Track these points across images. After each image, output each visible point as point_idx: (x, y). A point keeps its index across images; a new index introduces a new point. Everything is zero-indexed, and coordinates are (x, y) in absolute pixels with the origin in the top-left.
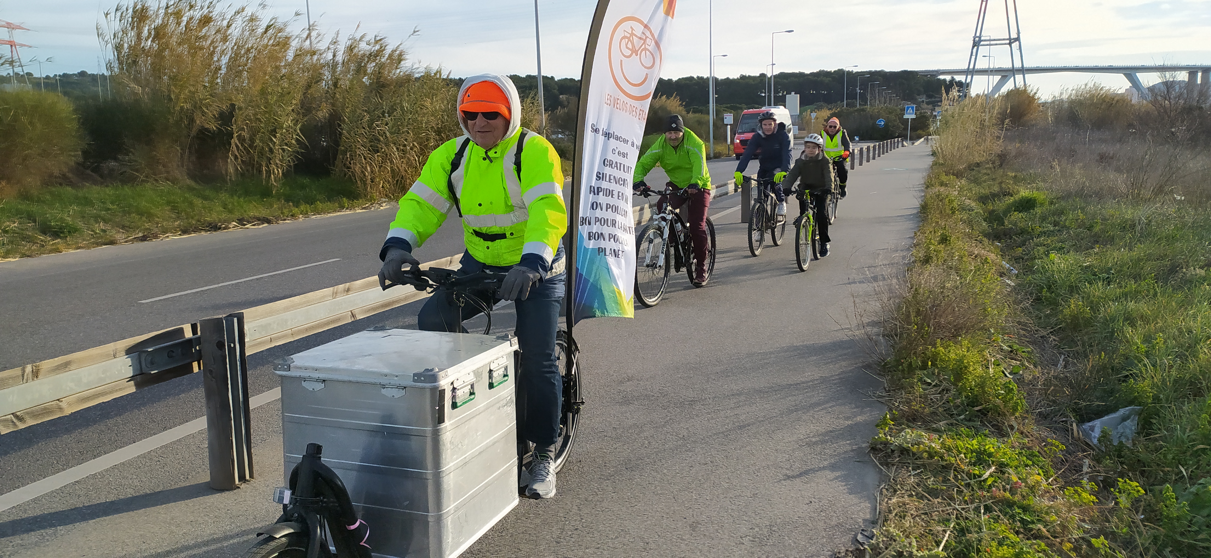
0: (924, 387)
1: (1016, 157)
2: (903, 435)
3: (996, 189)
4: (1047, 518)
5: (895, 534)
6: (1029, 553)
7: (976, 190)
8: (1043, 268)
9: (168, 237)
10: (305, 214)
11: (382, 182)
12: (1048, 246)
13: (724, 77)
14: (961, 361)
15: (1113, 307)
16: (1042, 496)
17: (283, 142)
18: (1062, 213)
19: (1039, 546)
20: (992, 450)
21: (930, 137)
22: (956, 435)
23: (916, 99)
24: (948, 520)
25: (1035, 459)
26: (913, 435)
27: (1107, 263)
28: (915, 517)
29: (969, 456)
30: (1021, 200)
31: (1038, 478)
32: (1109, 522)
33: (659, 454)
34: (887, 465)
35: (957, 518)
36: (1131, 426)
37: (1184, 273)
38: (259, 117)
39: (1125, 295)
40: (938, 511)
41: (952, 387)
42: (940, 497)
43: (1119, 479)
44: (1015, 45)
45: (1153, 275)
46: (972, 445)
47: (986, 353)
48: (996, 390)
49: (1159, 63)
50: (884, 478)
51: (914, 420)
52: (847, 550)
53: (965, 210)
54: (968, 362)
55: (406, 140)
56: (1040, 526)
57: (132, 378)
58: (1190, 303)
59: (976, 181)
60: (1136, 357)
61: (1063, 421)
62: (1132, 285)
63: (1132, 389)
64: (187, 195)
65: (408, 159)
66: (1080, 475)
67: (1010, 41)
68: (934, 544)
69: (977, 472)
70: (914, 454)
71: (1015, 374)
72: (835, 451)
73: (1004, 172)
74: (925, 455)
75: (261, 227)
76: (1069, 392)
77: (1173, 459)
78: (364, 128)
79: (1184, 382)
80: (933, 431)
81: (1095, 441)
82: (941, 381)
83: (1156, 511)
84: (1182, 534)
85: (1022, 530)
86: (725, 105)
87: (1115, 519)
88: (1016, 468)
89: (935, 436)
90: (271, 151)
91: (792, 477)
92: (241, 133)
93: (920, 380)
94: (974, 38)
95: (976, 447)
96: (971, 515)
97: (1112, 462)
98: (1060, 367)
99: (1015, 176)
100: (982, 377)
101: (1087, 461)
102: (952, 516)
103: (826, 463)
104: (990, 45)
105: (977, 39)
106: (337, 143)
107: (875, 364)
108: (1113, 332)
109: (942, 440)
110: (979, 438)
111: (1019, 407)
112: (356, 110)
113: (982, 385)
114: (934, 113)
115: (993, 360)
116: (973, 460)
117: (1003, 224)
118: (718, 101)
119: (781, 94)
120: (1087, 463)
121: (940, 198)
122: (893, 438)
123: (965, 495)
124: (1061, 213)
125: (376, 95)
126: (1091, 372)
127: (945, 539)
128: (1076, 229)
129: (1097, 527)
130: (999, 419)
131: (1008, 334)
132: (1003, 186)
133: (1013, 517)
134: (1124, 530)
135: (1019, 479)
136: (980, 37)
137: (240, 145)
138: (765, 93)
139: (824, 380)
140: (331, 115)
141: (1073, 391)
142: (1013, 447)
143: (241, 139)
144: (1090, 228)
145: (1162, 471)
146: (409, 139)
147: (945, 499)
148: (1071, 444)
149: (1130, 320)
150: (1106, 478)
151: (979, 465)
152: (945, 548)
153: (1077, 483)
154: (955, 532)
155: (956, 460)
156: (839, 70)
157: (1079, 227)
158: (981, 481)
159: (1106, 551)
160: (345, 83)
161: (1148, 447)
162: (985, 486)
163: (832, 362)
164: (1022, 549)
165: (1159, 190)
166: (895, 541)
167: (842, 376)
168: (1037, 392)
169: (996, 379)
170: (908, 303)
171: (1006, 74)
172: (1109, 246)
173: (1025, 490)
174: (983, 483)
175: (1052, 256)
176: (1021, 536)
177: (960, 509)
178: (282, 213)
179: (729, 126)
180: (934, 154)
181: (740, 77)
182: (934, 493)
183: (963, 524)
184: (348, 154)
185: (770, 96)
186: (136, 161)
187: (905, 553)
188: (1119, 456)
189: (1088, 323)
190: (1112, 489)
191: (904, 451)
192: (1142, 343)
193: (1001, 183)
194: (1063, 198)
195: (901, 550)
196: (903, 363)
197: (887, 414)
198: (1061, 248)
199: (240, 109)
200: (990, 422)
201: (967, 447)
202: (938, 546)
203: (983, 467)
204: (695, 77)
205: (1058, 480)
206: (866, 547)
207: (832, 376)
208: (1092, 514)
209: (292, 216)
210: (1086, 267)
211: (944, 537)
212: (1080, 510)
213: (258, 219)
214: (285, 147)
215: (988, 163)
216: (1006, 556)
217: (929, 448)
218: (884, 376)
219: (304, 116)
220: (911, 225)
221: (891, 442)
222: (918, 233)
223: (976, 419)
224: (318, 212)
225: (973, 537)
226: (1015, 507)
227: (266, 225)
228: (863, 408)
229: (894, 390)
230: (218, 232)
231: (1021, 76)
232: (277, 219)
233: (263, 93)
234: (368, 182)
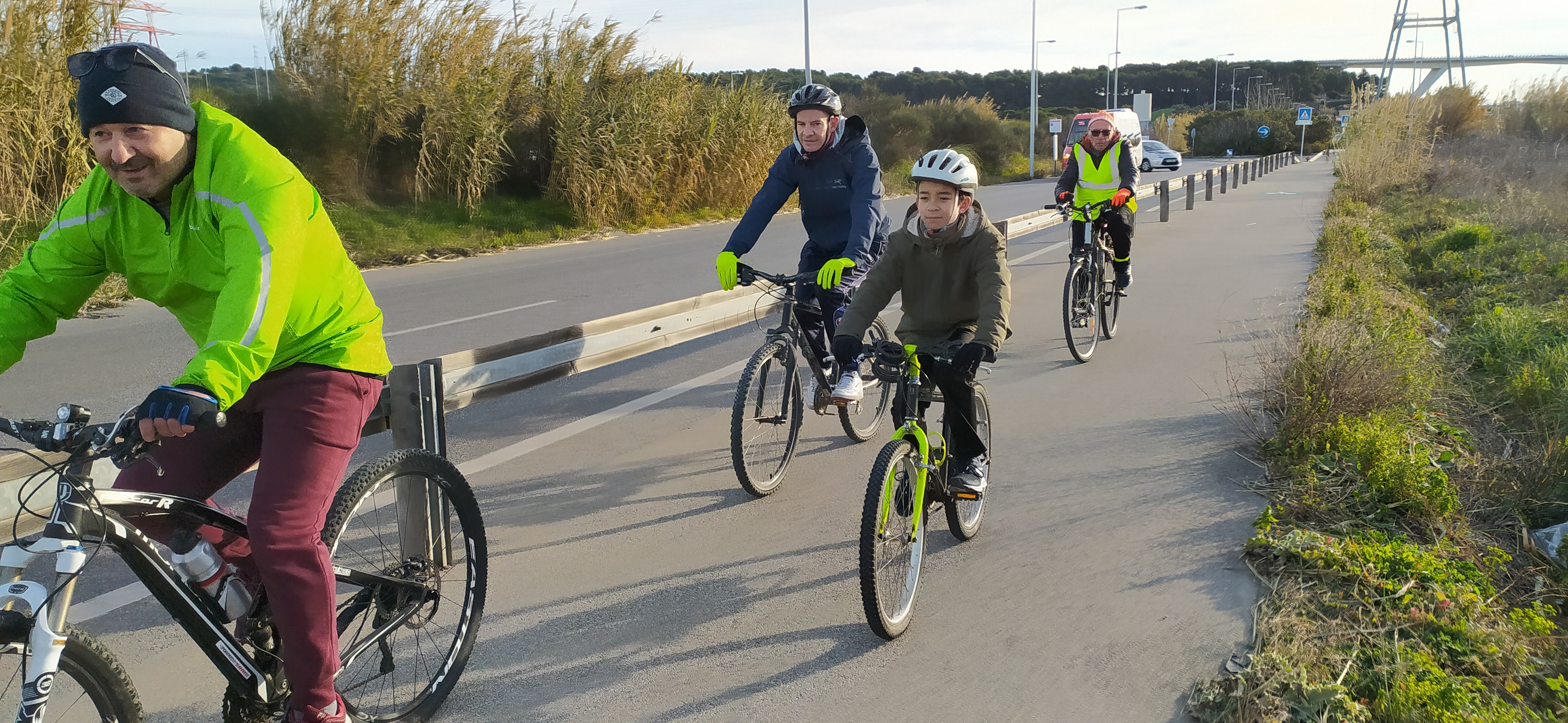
0: (1320, 476)
1: (1450, 178)
2: (1290, 537)
3: (1422, 220)
4: (1485, 649)
5: (1278, 662)
6: (1460, 691)
7: (1396, 222)
8: (1486, 325)
10: (510, 244)
11: (605, 205)
12: (1493, 295)
13: (1050, 71)
14: (1372, 443)
16: (1477, 620)
17: (482, 153)
18: (1514, 252)
19: (1474, 683)
20: (1412, 559)
21: (1331, 151)
22: (1364, 539)
23: (1312, 100)
24: (1350, 648)
25: (1469, 573)
26: (1304, 537)
28: (1305, 642)
29: (1379, 566)
30: (1456, 235)
31: (1473, 597)
34: (1268, 574)
35: (1362, 644)
38: (454, 121)
40: (1336, 635)
41: (1359, 477)
42: (1340, 618)
44: (1453, 27)
46: (1385, 552)
47: (1406, 434)
48: (1418, 482)
50: (1263, 591)
51: (1306, 518)
52: (1212, 681)
53: (1379, 247)
54: (1382, 445)
55: (636, 152)
56: (1475, 658)
59: (1395, 210)
61: (1508, 526)
64: (366, 220)
65: (640, 176)
66: (1532, 596)
67: (1445, 21)
68: (1329, 676)
69: (1390, 587)
70: (1305, 562)
71: (1444, 462)
72: (1197, 555)
73: (1433, 198)
74: (1321, 563)
75: (456, 260)
76: (1519, 488)
78: (584, 136)
80: (1331, 533)
81: (1553, 553)
82: (1343, 470)
85: (1449, 663)
86: (1050, 109)
88: (1443, 583)
89: (1333, 540)
90: (468, 164)
91: (1139, 586)
92: (431, 143)
93: (1315, 467)
94: (1396, 16)
95: (1391, 554)
98: (1506, 454)
99: (1450, 204)
100: (1399, 464)
101: (1540, 579)
102: (1355, 642)
103: (1185, 570)
104: (1417, 26)
105: (1399, 18)
106: (550, 155)
107: (1253, 446)
109: (1343, 544)
110: (1394, 543)
111: (1449, 505)
112: (573, 114)
113: (1399, 476)
114: (1338, 119)
115: (1415, 444)
116: (1385, 571)
117: (1431, 267)
118: (1041, 103)
119: (1126, 94)
120: (1541, 581)
121: (1345, 231)
123: (1373, 616)
124: (1512, 252)
125: (600, 94)
126: (1550, 461)
127: (1345, 671)
128: (1533, 274)
129: (1554, 663)
130: (1422, 520)
131: (1435, 410)
132: (1432, 216)
133: (1437, 646)
135: (1447, 596)
136: (1403, 15)
137: (430, 158)
138: (1105, 92)
139: (1182, 465)
140: (542, 119)
141: (1524, 487)
142: (1440, 556)
143: (431, 149)
144: (1552, 273)
146: (642, 151)
148: (1518, 556)
150: (1566, 601)
151: (1393, 578)
152: (1345, 682)
153: (1528, 605)
154: (1359, 662)
155: (1362, 571)
156: (1207, 60)
157: (1537, 271)
158: (1395, 599)
160: (559, 78)
162: (1400, 605)
163: (1193, 442)
164: (1450, 685)
167: (1207, 460)
168: (1474, 487)
169: (1420, 467)
170: (1299, 366)
171: (1438, 66)
173: (1455, 613)
174: (1397, 602)
175: (1499, 309)
176: (1448, 670)
177: (1366, 634)
178: (481, 243)
179: (1056, 136)
180: (1337, 173)
181: (1073, 71)
182: (1331, 612)
183: (1370, 652)
184: (563, 169)
185: (1112, 96)
187: (1291, 686)
189: (1547, 397)
191: (1291, 558)
193: (1429, 212)
194: (1514, 233)
195: (1285, 682)
196: (1292, 444)
197: (1268, 509)
198: (1510, 300)
199: (431, 111)
200: (1409, 524)
201: (1378, 555)
202: (1335, 679)
203: (1399, 581)
204: (1011, 71)
205: (1500, 601)
206: (1239, 676)
207: (1193, 460)
208: (1547, 646)
209: (493, 247)
210: (1546, 325)
211: (1343, 669)
212: (1530, 641)
213: (452, 251)
214: (486, 160)
215: (1411, 186)
216: (1428, 694)
217: (1326, 554)
218: (1265, 461)
219: (509, 121)
220: (1305, 266)
221: (1274, 545)
222: (1314, 277)
223: (1391, 519)
224: (525, 242)
225: (1383, 669)
226: (1442, 633)
227: (461, 258)
228: (1236, 501)
229: (1279, 480)
230: (405, 266)
231: (1460, 69)
232: (476, 250)
233: (459, 91)
234: (588, 205)
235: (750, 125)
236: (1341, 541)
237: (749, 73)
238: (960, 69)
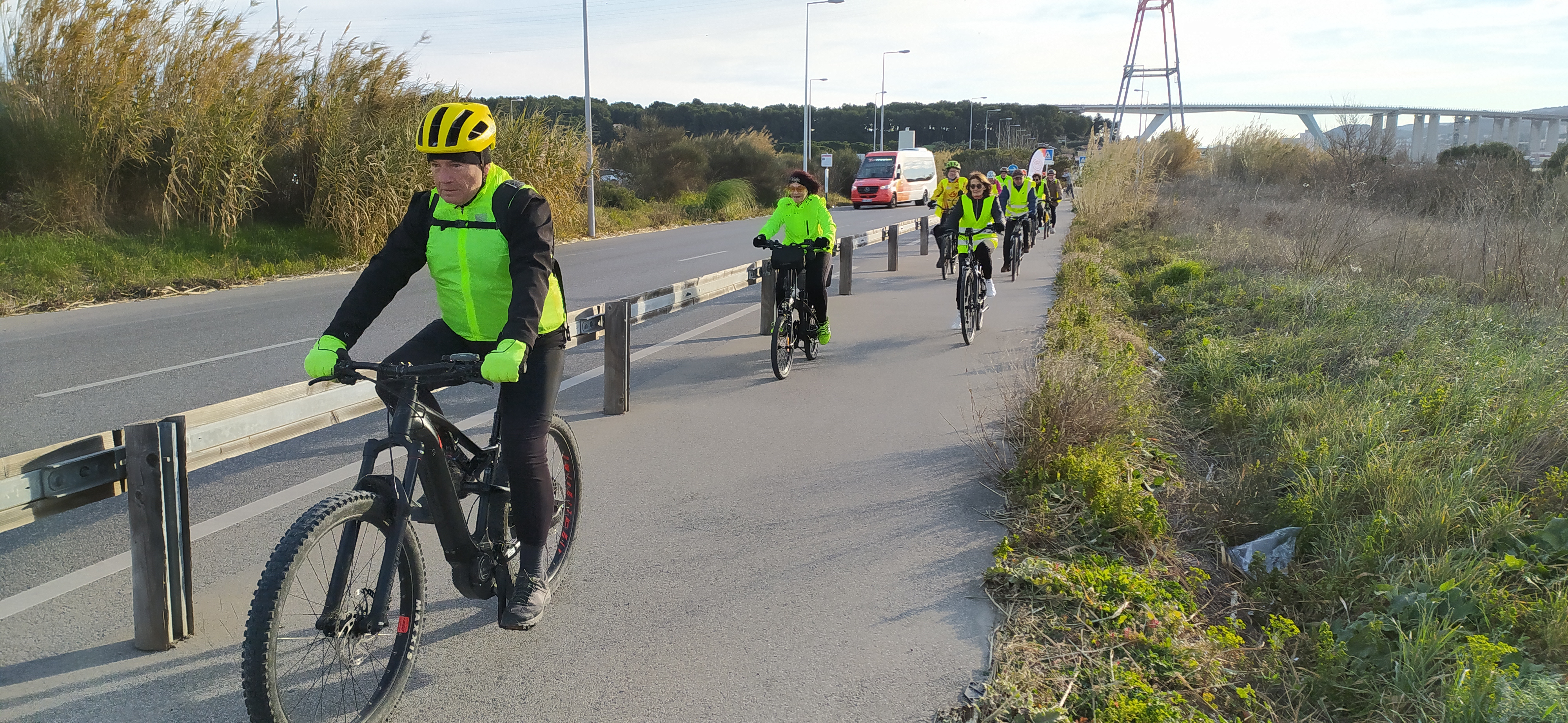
0: (1051, 504)
1: (1169, 216)
2: (1024, 565)
3: (1145, 256)
4: (1186, 663)
5: (1009, 688)
6: (1162, 707)
7: (1123, 256)
8: (1195, 355)
9: (77, 305)
10: (268, 275)
11: (375, 235)
12: (1201, 328)
13: (823, 106)
14: (1095, 472)
15: (1272, 405)
16: (1181, 636)
17: (239, 179)
18: (1220, 287)
19: (1175, 698)
20: (1126, 581)
22: (1086, 563)
23: (1055, 141)
24: (1072, 669)
25: (1175, 591)
26: (1036, 564)
27: (1268, 349)
28: (1033, 666)
29: (1099, 589)
30: (1172, 271)
31: (1178, 614)
32: (1257, 666)
33: (729, 593)
34: (1004, 602)
35: (1082, 666)
36: (1287, 550)
37: (1356, 364)
38: (206, 145)
39: (1287, 390)
40: (1061, 658)
41: (1084, 504)
42: (1064, 641)
43: (1271, 615)
44: (1173, 77)
45: (1320, 365)
46: (1104, 576)
47: (1125, 461)
48: (1134, 508)
49: (1340, 103)
50: (999, 618)
51: (1038, 546)
52: (952, 709)
53: (1107, 282)
54: (1103, 474)
55: (408, 180)
56: (1178, 674)
57: (30, 504)
58: (1361, 400)
59: (1123, 247)
60: (1296, 467)
61: (1209, 545)
62: (1296, 378)
63: (1291, 506)
64: (104, 249)
66: (1227, 610)
67: (1167, 72)
68: (1054, 698)
69: (1107, 609)
70: (1036, 588)
71: (1156, 486)
72: (943, 586)
73: (1154, 235)
74: (1049, 589)
75: (206, 292)
76: (1218, 510)
77: (1334, 589)
78: (352, 163)
79: (1350, 496)
80: (1060, 559)
81: (1246, 568)
82: (1071, 497)
83: (1312, 652)
84: (1339, 679)
85: (1156, 679)
86: (823, 142)
87: (1265, 664)
88: (1153, 603)
89: (1061, 565)
90: (223, 191)
91: (889, 620)
92: (182, 167)
93: (1047, 495)
94: (1126, 67)
95: (1109, 578)
96: (1100, 663)
97: (1264, 593)
98: (1209, 478)
99: (1168, 241)
100: (1118, 492)
102: (1077, 663)
103: (932, 601)
104: (1143, 76)
105: (1128, 68)
106: (313, 181)
107: (995, 476)
108: (1270, 435)
109: (1069, 569)
110: (1113, 566)
111: (1159, 528)
112: (340, 140)
113: (1118, 502)
114: (1077, 159)
115: (1132, 470)
116: (1104, 594)
117: (1151, 300)
118: (814, 137)
119: (892, 131)
120: (1236, 595)
121: (1079, 267)
122: (1012, 569)
123: (1093, 637)
124: (1218, 287)
125: (369, 120)
126: (1244, 485)
127: (1068, 691)
128: (1235, 307)
129: (1244, 673)
130: (1137, 542)
131: (1151, 437)
132: (1154, 252)
133: (1146, 663)
134: (1275, 677)
135: (1156, 616)
136: (1132, 66)
137: (179, 182)
138: (873, 128)
139: (934, 496)
140: (305, 144)
141: (1223, 508)
142: (1152, 577)
143: (181, 174)
144: (1250, 307)
145: (1321, 604)
147: (1069, 643)
148: (1217, 572)
149: (1292, 421)
150: (1256, 613)
151: (1110, 600)
152: (1067, 703)
153: (1222, 620)
154: (1079, 683)
155: (1084, 595)
156: (964, 101)
157: (1238, 305)
158: (1111, 620)
159: (1252, 703)
160: (326, 102)
161: (1306, 576)
162: (1116, 626)
163: (943, 474)
164: (1155, 702)
165: (1333, 260)
166: (1008, 696)
167: (955, 491)
168: (1181, 510)
169: (1134, 494)
170: (1037, 400)
171: (1162, 111)
172: (1271, 329)
173: (1162, 630)
174: (1114, 622)
175: (1206, 340)
176: (1155, 686)
177: (1086, 655)
178: (236, 275)
179: (827, 170)
181: (844, 108)
182: (1057, 635)
183: (1088, 672)
184: (329, 197)
185: (878, 132)
186: (33, 202)
187: (1019, 712)
188: (1273, 586)
189: (1244, 424)
190: (1263, 628)
191: (1024, 585)
192: (1304, 449)
193: (1151, 249)
194: (1221, 269)
195: (1015, 707)
196: (1028, 474)
197: (1005, 539)
198: (1216, 331)
199: (181, 134)
200: (1125, 547)
201: (1098, 579)
202: (1059, 700)
203: (1115, 602)
204: (787, 105)
205: (1202, 616)
206: (975, 705)
207: (943, 492)
208: (1238, 658)
209: (250, 278)
210: (1244, 355)
211: (1065, 690)
212: (1225, 654)
213: (203, 282)
214: (243, 186)
215: (1137, 223)
216: (1136, 712)
217: (1054, 581)
218: (1005, 490)
219: (269, 145)
220: (1045, 300)
221: (1010, 573)
222: (1052, 311)
223: (1110, 543)
224: (285, 273)
225: (1100, 688)
226: (1150, 651)
227: (213, 290)
228: (978, 531)
229: (1016, 509)
230: (147, 300)
231: (1180, 115)
232: (229, 282)
233: (213, 112)
234: (357, 234)
235: (529, 155)
236: (1068, 565)
237: (530, 99)
238: (738, 102)
